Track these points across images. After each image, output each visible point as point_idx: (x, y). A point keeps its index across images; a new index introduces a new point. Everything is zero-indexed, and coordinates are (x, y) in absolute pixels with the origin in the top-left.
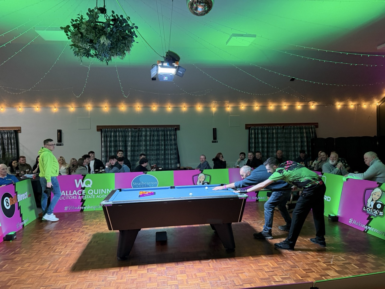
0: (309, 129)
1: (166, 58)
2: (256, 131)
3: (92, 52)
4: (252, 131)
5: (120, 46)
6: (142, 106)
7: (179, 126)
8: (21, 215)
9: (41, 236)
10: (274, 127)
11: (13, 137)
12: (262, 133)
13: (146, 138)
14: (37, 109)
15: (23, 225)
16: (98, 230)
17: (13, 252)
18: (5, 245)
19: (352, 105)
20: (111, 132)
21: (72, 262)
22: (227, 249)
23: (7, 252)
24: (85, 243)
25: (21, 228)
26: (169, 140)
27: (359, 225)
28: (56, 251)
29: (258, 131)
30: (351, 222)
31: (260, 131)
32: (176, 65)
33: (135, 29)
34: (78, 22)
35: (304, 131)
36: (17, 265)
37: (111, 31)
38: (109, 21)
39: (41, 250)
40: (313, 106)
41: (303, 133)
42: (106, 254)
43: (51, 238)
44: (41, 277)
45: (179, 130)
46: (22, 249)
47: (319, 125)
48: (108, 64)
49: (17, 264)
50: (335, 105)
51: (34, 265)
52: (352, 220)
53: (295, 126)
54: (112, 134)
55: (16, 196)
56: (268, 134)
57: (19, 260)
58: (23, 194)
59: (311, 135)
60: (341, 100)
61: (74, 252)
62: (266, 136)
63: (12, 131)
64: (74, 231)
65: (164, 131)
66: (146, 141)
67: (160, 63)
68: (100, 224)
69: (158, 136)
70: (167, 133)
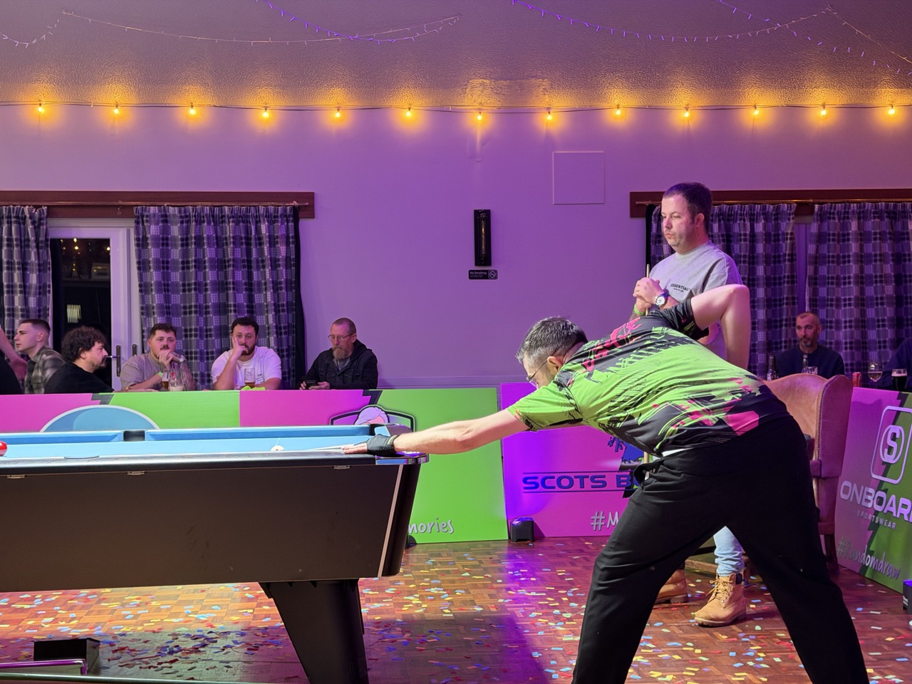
45: (312, 216)
53: (868, 206)
65: (242, 219)
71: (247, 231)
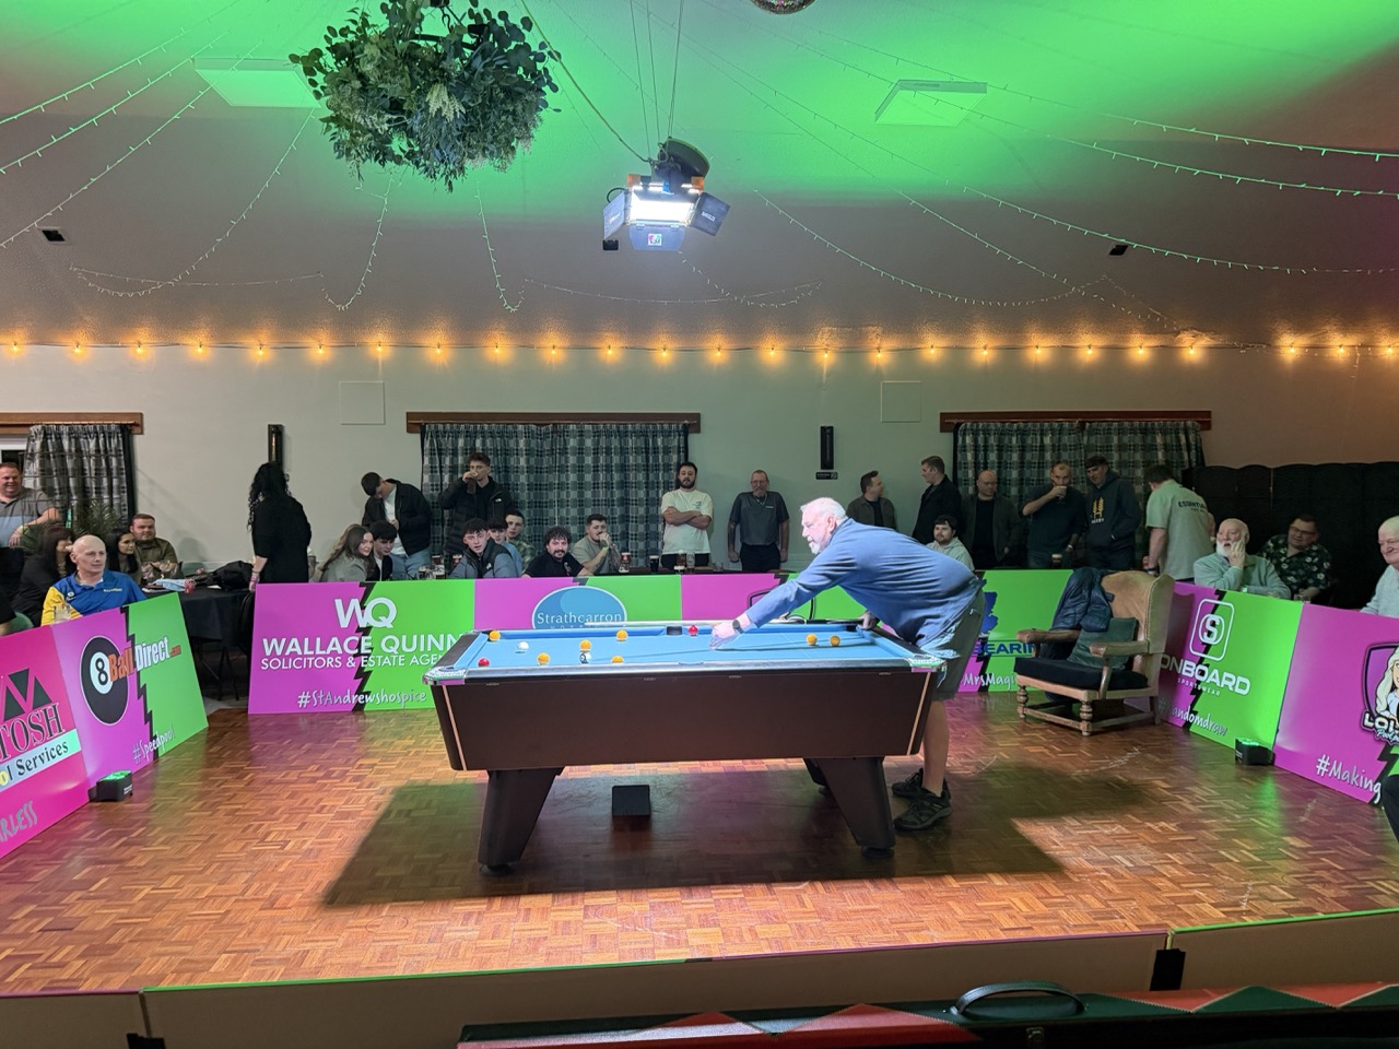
0: (1177, 433)
1: (660, 166)
2: (981, 438)
3: (398, 144)
4: (964, 440)
5: (495, 123)
6: (567, 344)
7: (698, 416)
8: (148, 718)
9: (218, 789)
10: (1046, 424)
11: (117, 450)
12: (1000, 449)
13: (581, 460)
14: (200, 350)
15: (156, 752)
16: (410, 775)
17: (124, 839)
18: (95, 815)
19: (1341, 348)
20: (456, 435)
21: (326, 875)
22: (865, 848)
23: (102, 840)
24: (366, 816)
25: (149, 760)
26: (661, 467)
27: (1354, 779)
28: (269, 839)
29: (986, 440)
30: (1324, 769)
31: (992, 440)
32: (693, 191)
33: (549, 63)
34: (351, 37)
35: (1159, 440)
36: (138, 880)
37: (467, 68)
38: (460, 33)
39: (219, 836)
40: (1193, 349)
41: (1153, 447)
42: (439, 855)
43: (250, 795)
44: (222, 919)
45: (698, 431)
46: (151, 832)
47: (1215, 419)
48: (451, 188)
49: (136, 876)
50: (1278, 347)
51: (196, 882)
52: (1327, 763)
53: (1126, 424)
54: (461, 442)
55: (130, 650)
56: (1023, 449)
57: (142, 864)
58: (155, 645)
59: (1181, 456)
60: (1300, 328)
61: (329, 843)
62: (1015, 457)
63: (113, 428)
64: (327, 776)
65: (644, 434)
66: (580, 469)
67: (638, 184)
68: (417, 753)
69: (623, 451)
70: (655, 442)
71: (646, 442)
